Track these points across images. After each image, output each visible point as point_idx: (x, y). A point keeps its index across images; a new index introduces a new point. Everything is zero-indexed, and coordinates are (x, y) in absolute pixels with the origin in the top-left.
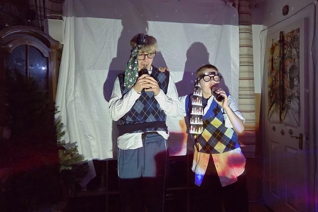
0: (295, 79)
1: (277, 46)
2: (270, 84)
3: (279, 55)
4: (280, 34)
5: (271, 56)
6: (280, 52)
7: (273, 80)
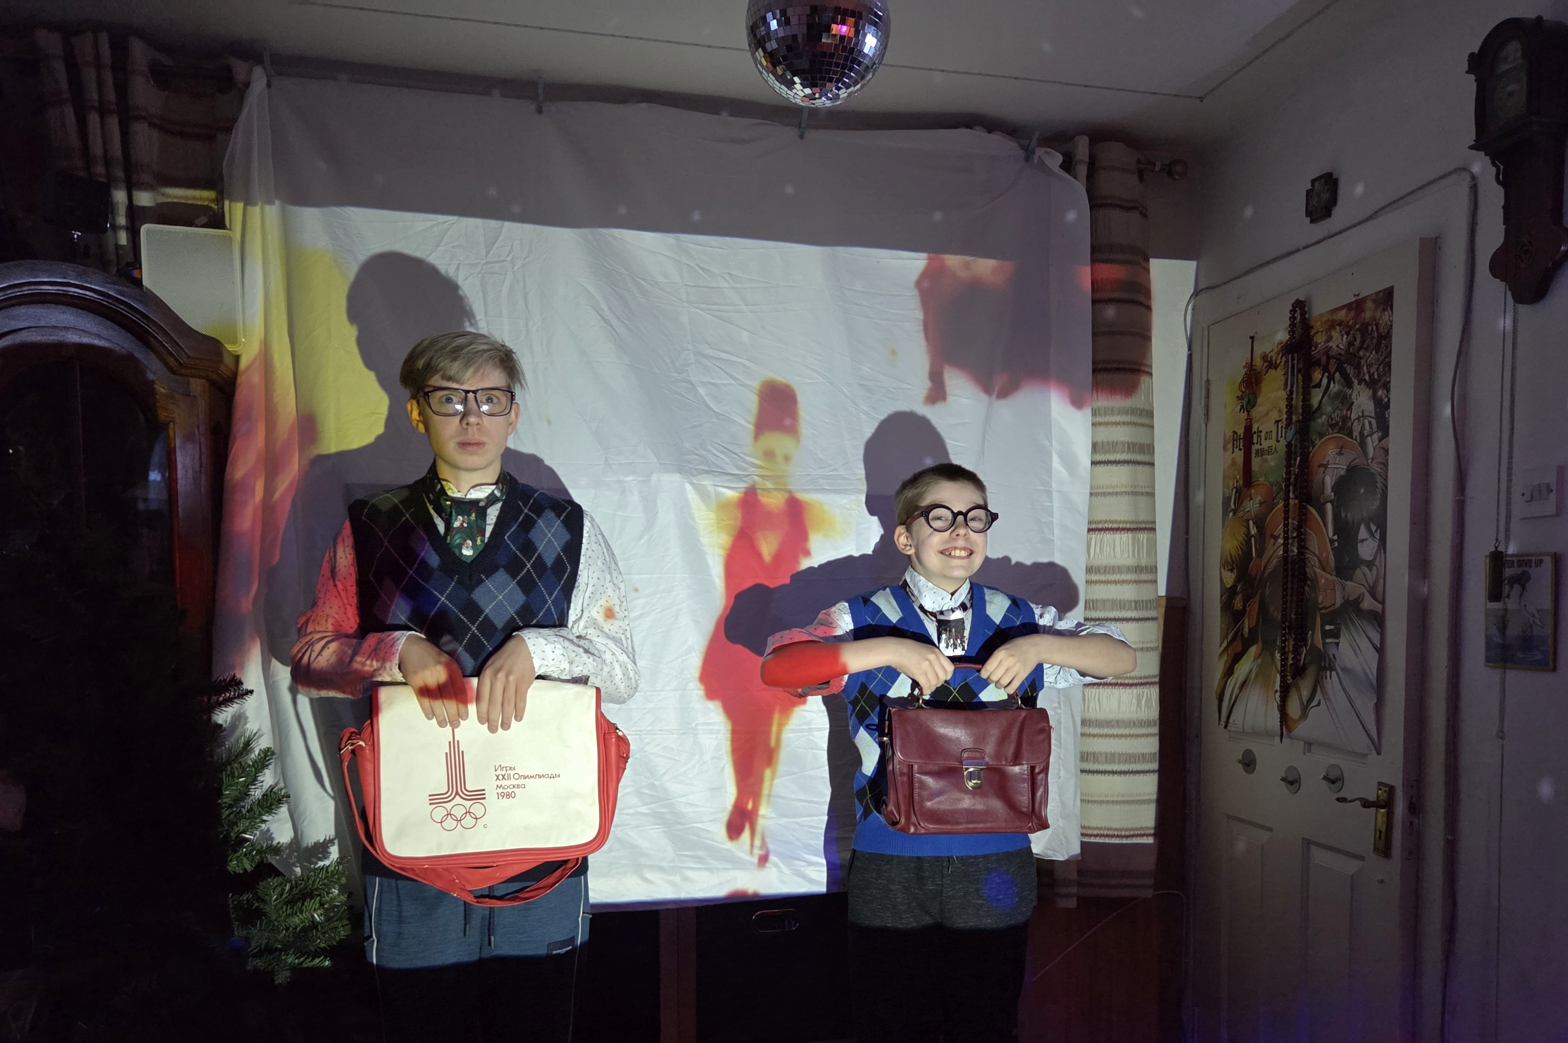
0: (1362, 533)
1: (1272, 372)
2: (1234, 552)
3: (1285, 416)
4: (1293, 311)
5: (1244, 415)
6: (1290, 398)
7: (1248, 536)
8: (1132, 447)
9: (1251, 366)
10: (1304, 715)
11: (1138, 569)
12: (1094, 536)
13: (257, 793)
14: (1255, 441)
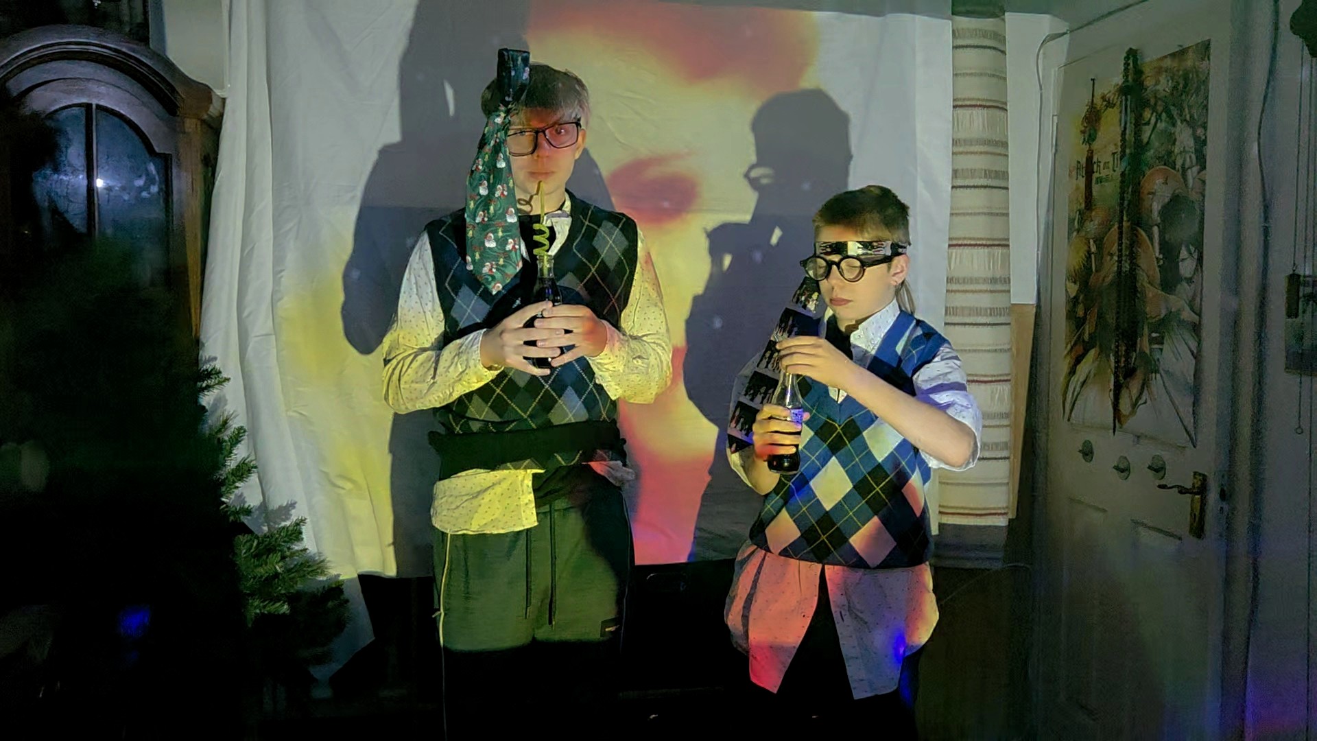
0: (1184, 253)
1: (1110, 110)
2: (1077, 267)
3: (1120, 149)
4: (1127, 58)
5: (1086, 147)
6: (1124, 133)
7: (1089, 253)
8: (987, 174)
9: (1092, 106)
10: (1133, 412)
11: (993, 280)
12: (954, 250)
13: (232, 464)
14: (1095, 170)
